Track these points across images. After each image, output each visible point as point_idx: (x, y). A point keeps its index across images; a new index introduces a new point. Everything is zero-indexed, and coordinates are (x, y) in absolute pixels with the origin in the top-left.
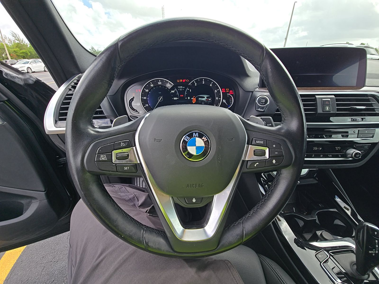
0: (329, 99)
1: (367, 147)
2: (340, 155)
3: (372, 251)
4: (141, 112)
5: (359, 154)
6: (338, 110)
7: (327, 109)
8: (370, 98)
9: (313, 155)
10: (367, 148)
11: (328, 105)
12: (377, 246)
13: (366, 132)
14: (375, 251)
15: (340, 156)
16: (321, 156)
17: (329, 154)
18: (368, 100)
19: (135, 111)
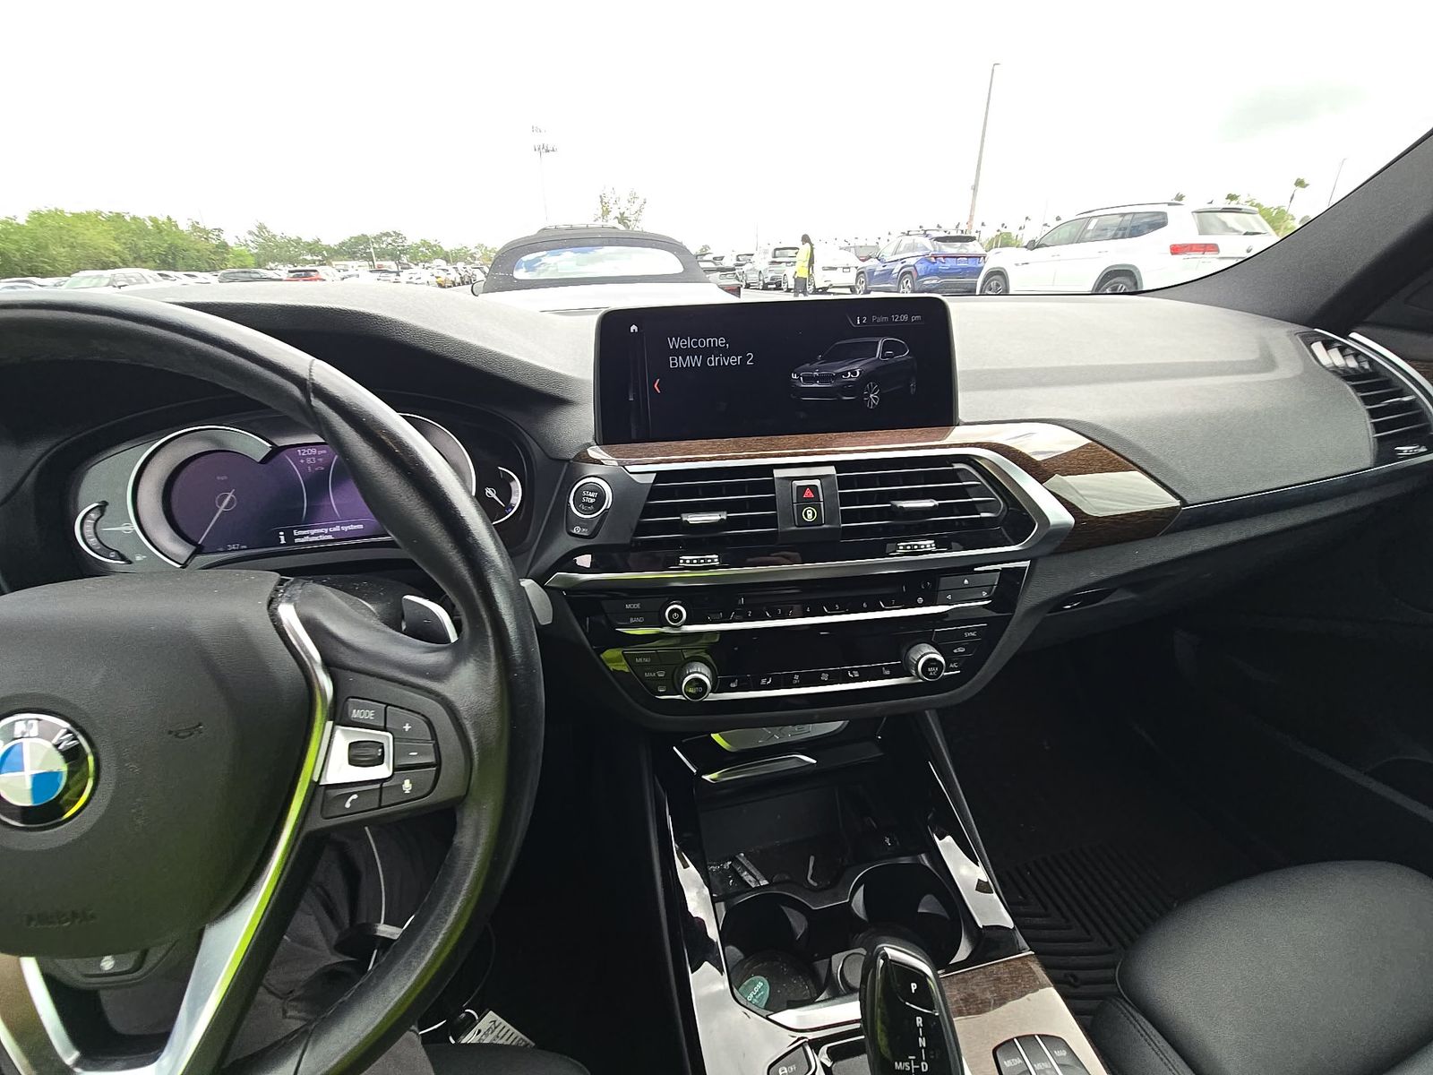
0: (817, 482)
1: (973, 634)
2: (887, 667)
3: (906, 1064)
4: (138, 558)
5: (935, 666)
6: (847, 516)
7: (810, 516)
8: (957, 466)
9: (796, 677)
10: (973, 637)
11: (814, 502)
12: (922, 1042)
13: (966, 582)
14: (918, 1062)
15: (888, 672)
16: (825, 677)
17: (848, 669)
18: (954, 476)
19: (113, 555)
